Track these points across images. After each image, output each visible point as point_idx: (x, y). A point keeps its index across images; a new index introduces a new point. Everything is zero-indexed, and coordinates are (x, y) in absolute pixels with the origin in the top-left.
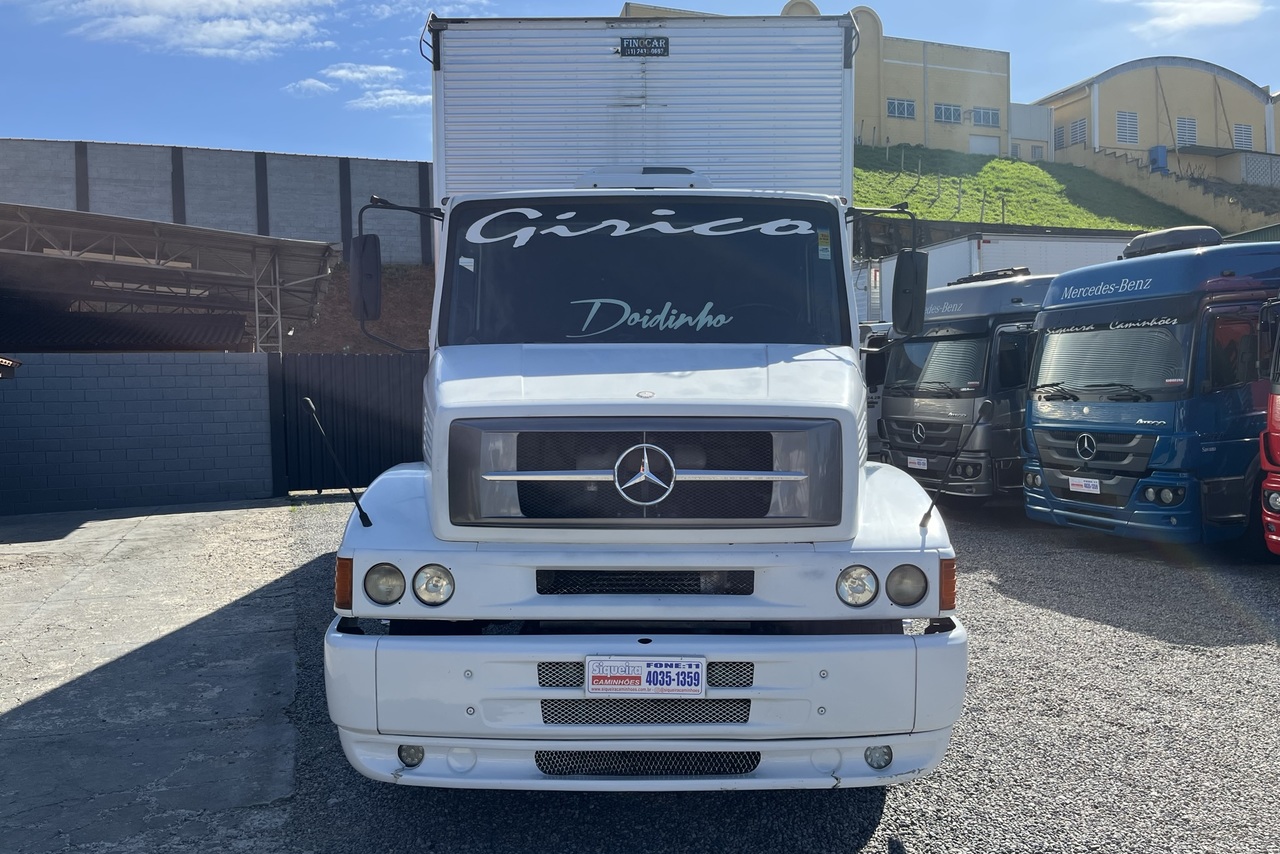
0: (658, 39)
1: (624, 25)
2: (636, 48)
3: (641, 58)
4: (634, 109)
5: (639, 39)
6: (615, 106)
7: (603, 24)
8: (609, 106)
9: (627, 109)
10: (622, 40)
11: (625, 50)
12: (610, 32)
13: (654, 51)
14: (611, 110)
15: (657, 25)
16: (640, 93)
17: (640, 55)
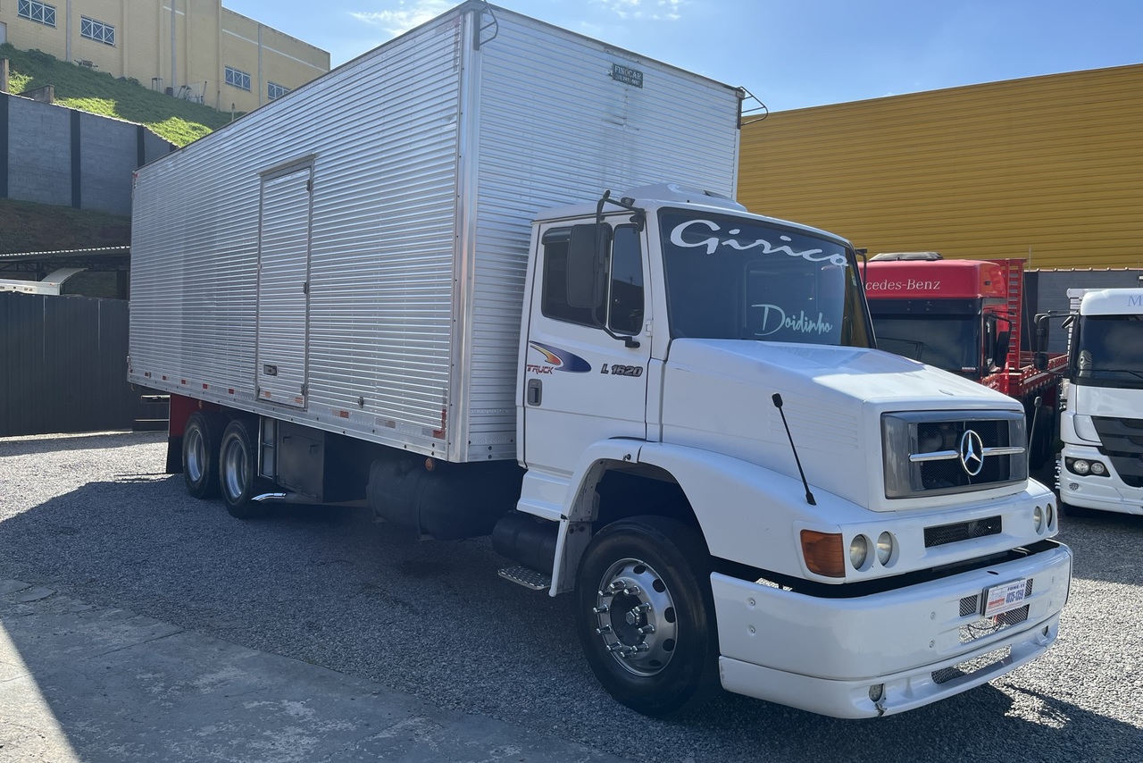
0: (637, 72)
1: (615, 53)
2: (623, 75)
3: (625, 85)
4: (619, 127)
5: (625, 68)
6: (606, 120)
7: (602, 48)
8: (603, 120)
9: (613, 126)
10: (615, 65)
11: (615, 75)
12: (605, 56)
13: (634, 81)
14: (604, 124)
15: (636, 60)
16: (623, 115)
17: (625, 82)
